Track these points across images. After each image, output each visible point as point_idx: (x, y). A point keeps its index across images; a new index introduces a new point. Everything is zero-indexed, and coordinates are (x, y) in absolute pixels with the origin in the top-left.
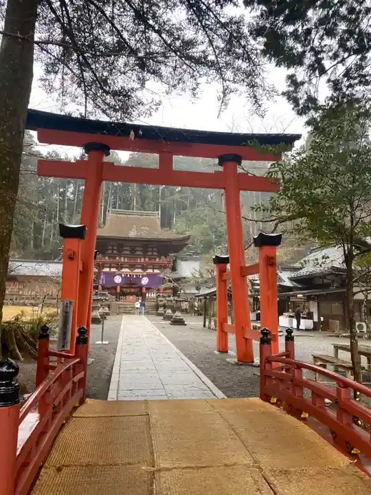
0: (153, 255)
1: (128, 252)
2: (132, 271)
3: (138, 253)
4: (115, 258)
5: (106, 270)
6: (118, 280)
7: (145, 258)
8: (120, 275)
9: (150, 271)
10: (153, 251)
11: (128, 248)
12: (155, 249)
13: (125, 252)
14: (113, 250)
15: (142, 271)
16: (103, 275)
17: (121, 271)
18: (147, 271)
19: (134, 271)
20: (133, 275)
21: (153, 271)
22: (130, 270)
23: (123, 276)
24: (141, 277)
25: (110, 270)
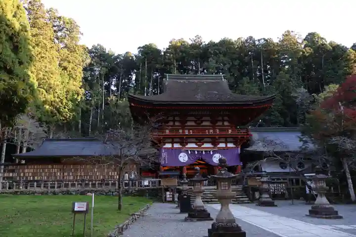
0: (223, 125)
1: (193, 123)
2: (200, 146)
3: (204, 123)
4: (178, 130)
5: (169, 146)
6: (183, 158)
7: (214, 129)
8: (187, 152)
9: (222, 145)
10: (223, 121)
11: (193, 118)
12: (226, 118)
13: (189, 123)
14: (174, 121)
15: (213, 146)
16: (165, 152)
17: (187, 146)
18: (218, 146)
19: (202, 146)
20: (202, 152)
21: (226, 145)
22: (197, 145)
23: (190, 152)
24: (212, 153)
25: (173, 146)
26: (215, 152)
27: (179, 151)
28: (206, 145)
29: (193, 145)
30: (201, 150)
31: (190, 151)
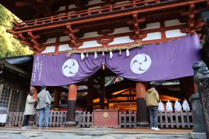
2: (105, 43)
6: (70, 69)
15: (133, 41)
16: (40, 61)
17: (80, 47)
18: (144, 40)
19: (110, 44)
20: (107, 53)
21: (163, 35)
22: (99, 43)
23: (83, 56)
24: (128, 53)
25: (57, 49)
26: (134, 50)
27: (65, 57)
28: (117, 41)
29: (94, 44)
30: (106, 50)
31: (85, 54)
